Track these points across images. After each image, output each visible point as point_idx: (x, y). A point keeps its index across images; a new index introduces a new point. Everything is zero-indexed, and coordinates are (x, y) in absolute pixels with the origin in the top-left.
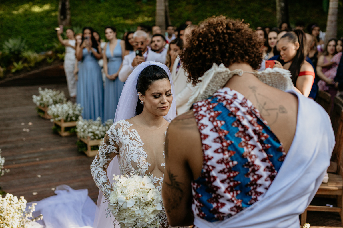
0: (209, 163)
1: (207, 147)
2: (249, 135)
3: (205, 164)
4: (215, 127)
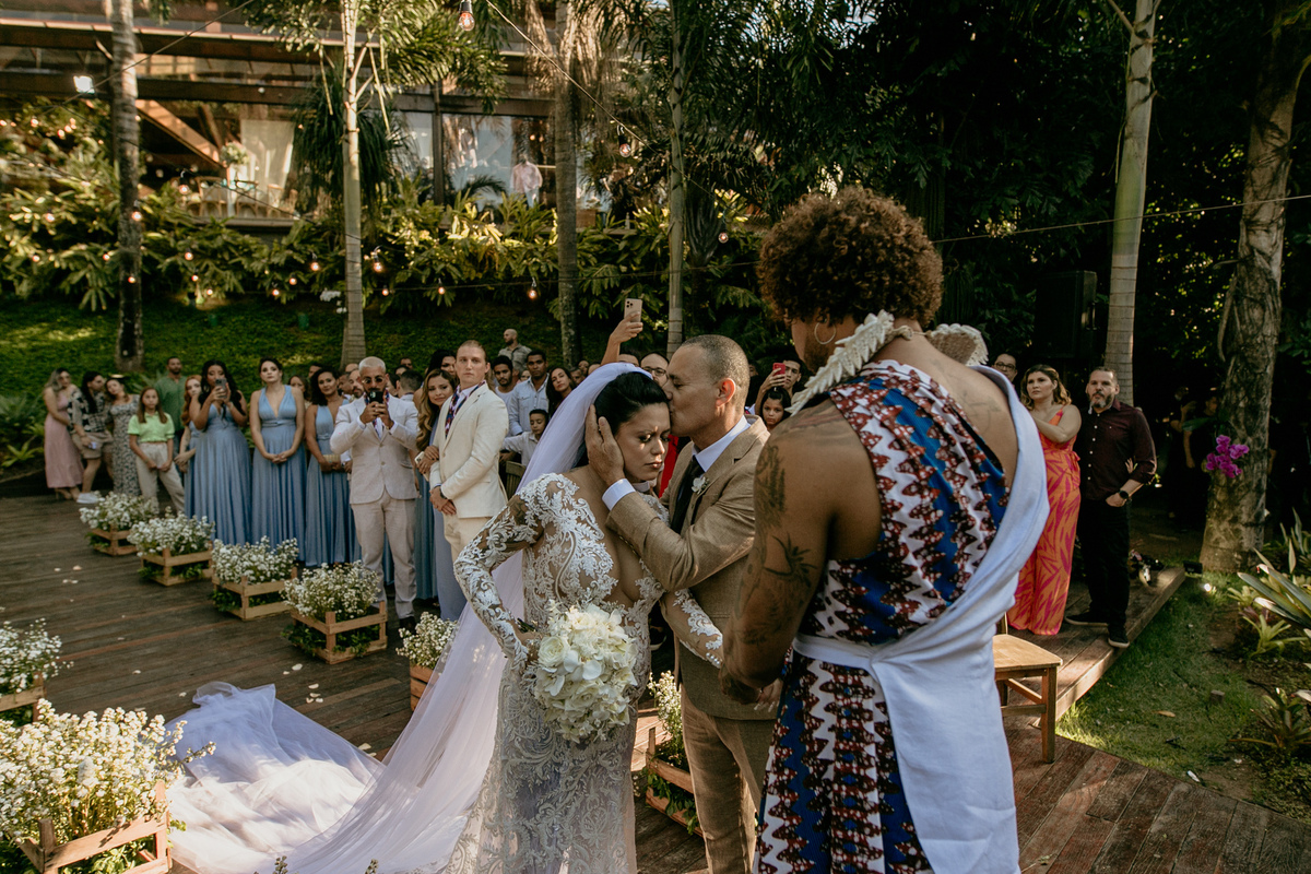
0: (895, 517)
1: (889, 484)
2: (955, 455)
3: (887, 521)
4: (898, 440)
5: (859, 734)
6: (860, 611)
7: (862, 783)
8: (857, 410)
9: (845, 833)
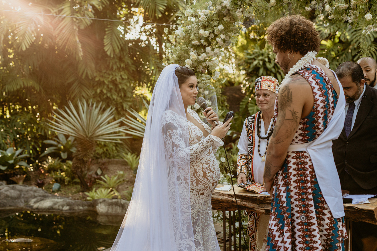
4: (317, 82)
5: (304, 169)
6: (306, 132)
7: (306, 182)
8: (306, 75)
9: (302, 196)
